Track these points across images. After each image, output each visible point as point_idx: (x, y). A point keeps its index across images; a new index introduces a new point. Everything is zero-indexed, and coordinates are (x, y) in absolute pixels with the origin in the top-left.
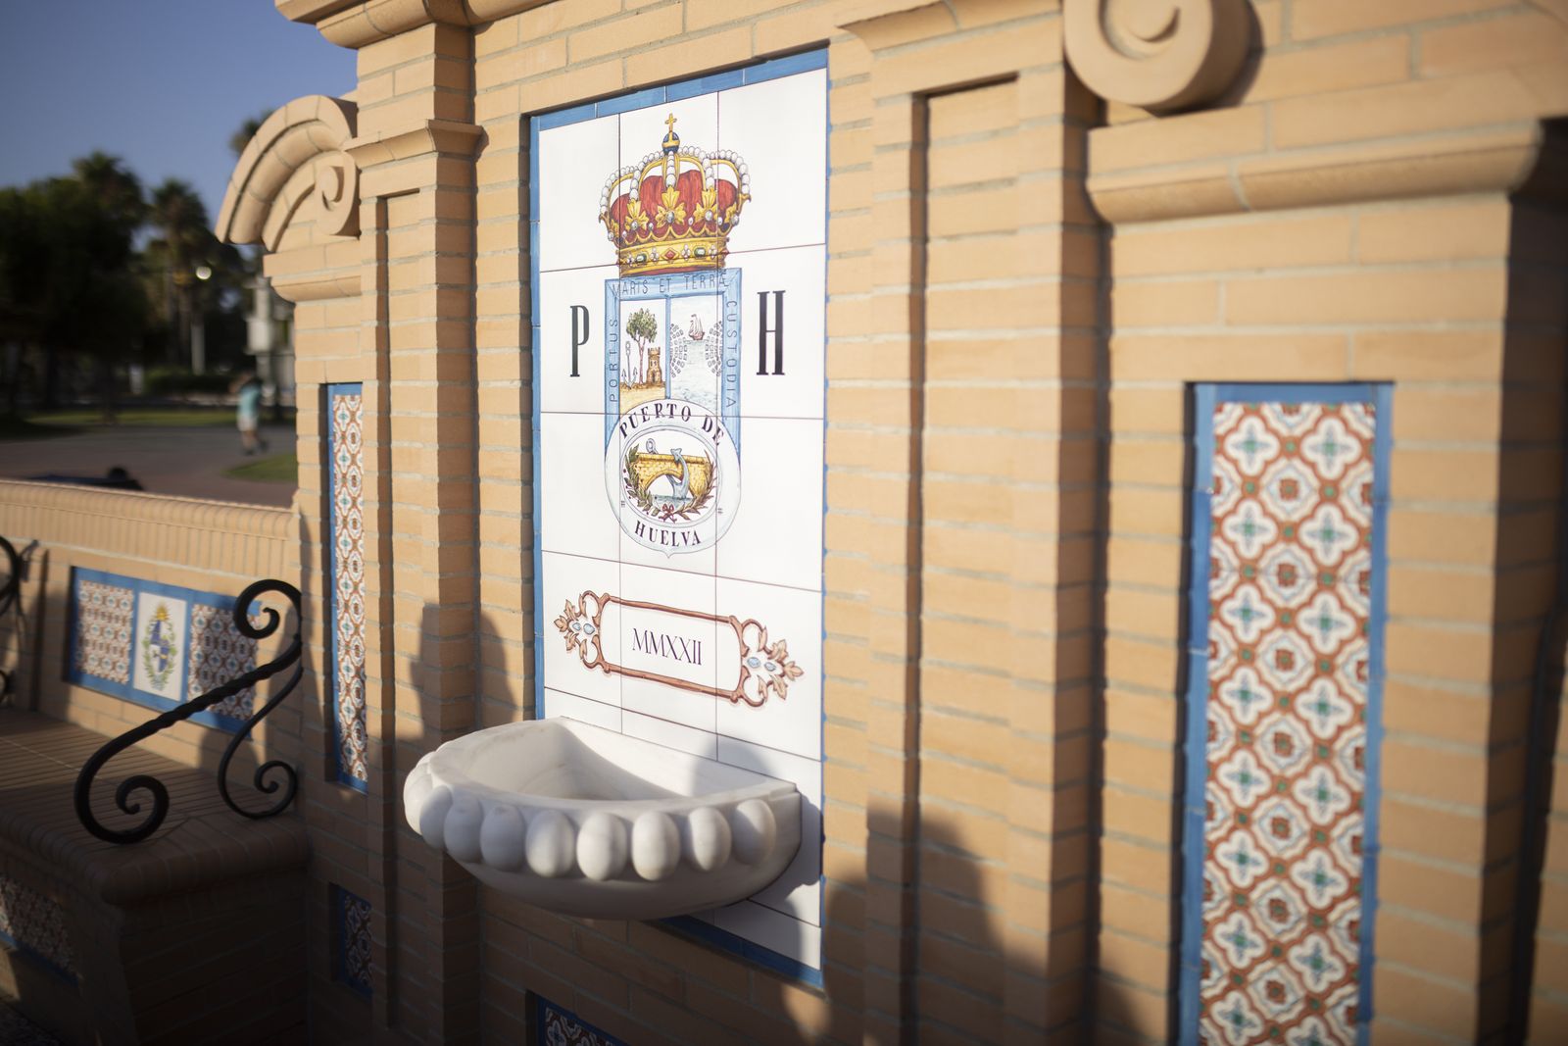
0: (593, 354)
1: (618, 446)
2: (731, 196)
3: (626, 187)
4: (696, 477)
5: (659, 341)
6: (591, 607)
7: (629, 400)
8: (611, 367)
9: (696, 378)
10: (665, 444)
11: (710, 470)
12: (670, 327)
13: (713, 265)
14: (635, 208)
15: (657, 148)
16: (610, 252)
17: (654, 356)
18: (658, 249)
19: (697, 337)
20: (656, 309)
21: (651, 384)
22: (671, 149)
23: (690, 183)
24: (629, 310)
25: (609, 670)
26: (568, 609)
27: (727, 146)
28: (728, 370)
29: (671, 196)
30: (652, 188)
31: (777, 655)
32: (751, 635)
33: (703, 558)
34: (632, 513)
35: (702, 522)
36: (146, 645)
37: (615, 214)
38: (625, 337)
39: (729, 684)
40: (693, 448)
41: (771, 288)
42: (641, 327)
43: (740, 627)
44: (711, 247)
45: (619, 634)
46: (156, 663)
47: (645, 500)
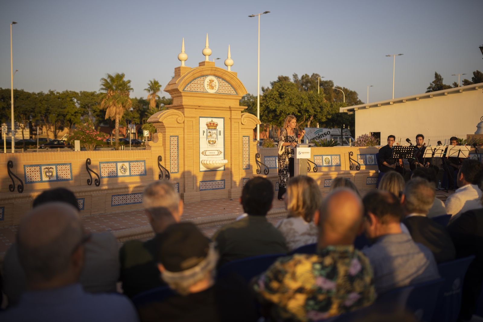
0: (205, 134)
1: (208, 140)
2: (217, 125)
3: (208, 123)
4: (214, 142)
5: (211, 133)
6: (205, 151)
7: (208, 137)
8: (207, 135)
9: (214, 136)
10: (212, 140)
11: (215, 141)
12: (212, 132)
13: (216, 129)
14: (209, 124)
15: (211, 121)
16: (207, 127)
17: (211, 134)
18: (211, 127)
19: (214, 133)
20: (211, 131)
21: (211, 136)
22: (212, 121)
23: (214, 124)
24: (208, 131)
25: (206, 155)
26: (203, 152)
27: (216, 122)
28: (217, 135)
29: (212, 124)
30: (210, 123)
31: (221, 152)
32: (219, 151)
33: (215, 147)
34: (209, 144)
35: (215, 145)
36: (120, 169)
37: (207, 125)
38: (208, 133)
39: (217, 154)
40: (214, 140)
41: (220, 131)
42: (209, 132)
43: (218, 151)
44: (215, 128)
45: (207, 153)
46: (123, 172)
47: (210, 144)
